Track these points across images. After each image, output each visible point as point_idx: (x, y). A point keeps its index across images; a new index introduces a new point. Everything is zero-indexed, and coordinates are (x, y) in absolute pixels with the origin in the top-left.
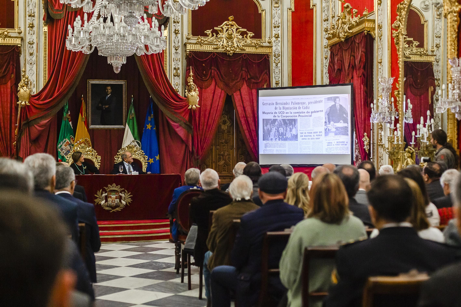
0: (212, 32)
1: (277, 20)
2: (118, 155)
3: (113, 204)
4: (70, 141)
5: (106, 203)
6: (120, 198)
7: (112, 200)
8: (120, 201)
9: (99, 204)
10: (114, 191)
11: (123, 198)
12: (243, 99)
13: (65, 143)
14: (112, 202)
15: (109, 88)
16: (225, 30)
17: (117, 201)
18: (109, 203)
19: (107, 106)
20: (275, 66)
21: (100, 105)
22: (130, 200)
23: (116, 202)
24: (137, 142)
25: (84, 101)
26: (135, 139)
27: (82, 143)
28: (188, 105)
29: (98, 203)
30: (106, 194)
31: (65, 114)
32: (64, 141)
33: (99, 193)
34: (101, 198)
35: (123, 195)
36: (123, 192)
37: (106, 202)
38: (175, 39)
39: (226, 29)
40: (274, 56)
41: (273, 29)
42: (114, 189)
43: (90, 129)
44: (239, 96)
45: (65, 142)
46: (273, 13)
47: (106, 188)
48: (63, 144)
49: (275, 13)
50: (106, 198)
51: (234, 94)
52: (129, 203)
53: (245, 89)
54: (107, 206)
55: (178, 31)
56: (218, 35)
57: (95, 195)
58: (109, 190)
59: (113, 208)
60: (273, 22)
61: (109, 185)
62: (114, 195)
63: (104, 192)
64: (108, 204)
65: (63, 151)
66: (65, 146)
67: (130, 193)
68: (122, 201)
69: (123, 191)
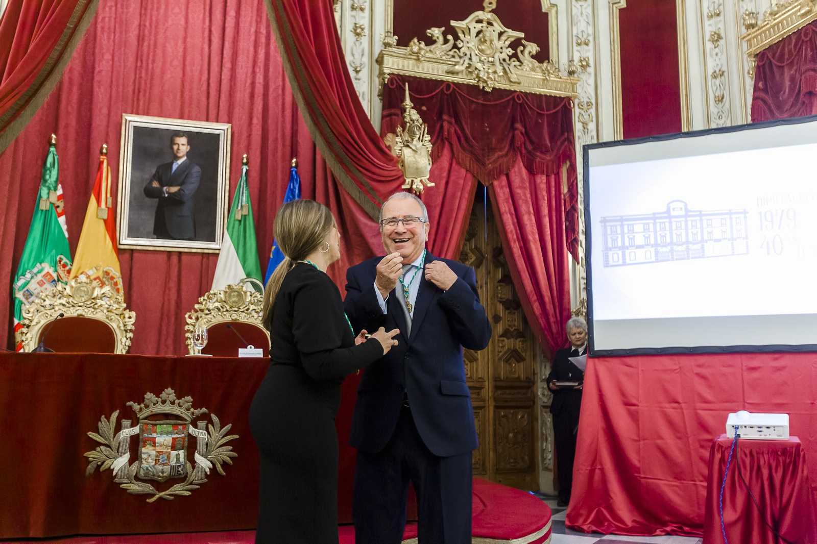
0: (444, 34)
1: (582, 27)
2: (196, 311)
3: (160, 467)
4: (56, 271)
5: (134, 467)
6: (191, 445)
7: (160, 453)
8: (191, 458)
9: (102, 469)
10: (167, 416)
11: (201, 446)
12: (517, 197)
13: (40, 277)
14: (157, 461)
15: (183, 140)
16: (474, 32)
17: (178, 459)
18: (145, 465)
19: (174, 189)
20: (581, 128)
21: (155, 184)
22: (225, 454)
23: (173, 462)
24: (253, 284)
25: (108, 164)
26: (248, 275)
27: (95, 279)
28: (401, 180)
29: (99, 467)
30: (136, 430)
31: (44, 192)
32: (35, 270)
33: (106, 425)
34: (114, 444)
35: (200, 434)
36: (202, 424)
37: (131, 462)
38: (355, 48)
39: (477, 30)
40: (579, 108)
41: (575, 48)
42: (168, 409)
43: (122, 247)
44: (507, 190)
45: (39, 272)
46: (573, 13)
47: (136, 407)
48: (32, 277)
49: (579, 14)
50: (135, 444)
51: (496, 183)
52: (224, 465)
53: (519, 173)
54: (137, 478)
55: (363, 29)
56: (459, 41)
57: (92, 435)
58: (146, 413)
59: (161, 484)
60: (575, 33)
61: (149, 395)
62: (167, 433)
63: (126, 422)
64: (139, 468)
65: (30, 300)
66: (38, 286)
67: (229, 426)
68: (197, 457)
69: (204, 417)
